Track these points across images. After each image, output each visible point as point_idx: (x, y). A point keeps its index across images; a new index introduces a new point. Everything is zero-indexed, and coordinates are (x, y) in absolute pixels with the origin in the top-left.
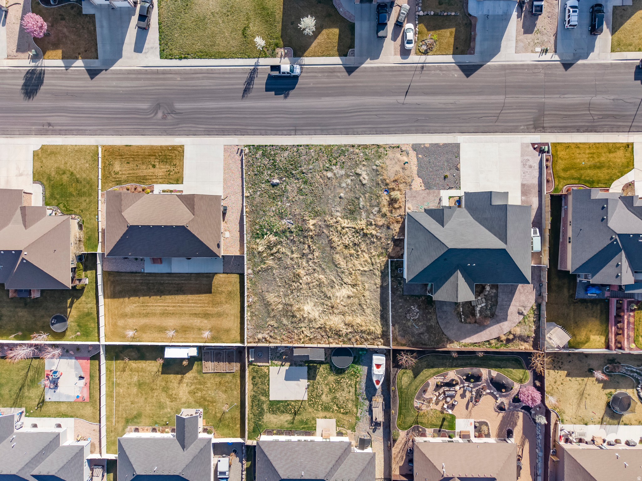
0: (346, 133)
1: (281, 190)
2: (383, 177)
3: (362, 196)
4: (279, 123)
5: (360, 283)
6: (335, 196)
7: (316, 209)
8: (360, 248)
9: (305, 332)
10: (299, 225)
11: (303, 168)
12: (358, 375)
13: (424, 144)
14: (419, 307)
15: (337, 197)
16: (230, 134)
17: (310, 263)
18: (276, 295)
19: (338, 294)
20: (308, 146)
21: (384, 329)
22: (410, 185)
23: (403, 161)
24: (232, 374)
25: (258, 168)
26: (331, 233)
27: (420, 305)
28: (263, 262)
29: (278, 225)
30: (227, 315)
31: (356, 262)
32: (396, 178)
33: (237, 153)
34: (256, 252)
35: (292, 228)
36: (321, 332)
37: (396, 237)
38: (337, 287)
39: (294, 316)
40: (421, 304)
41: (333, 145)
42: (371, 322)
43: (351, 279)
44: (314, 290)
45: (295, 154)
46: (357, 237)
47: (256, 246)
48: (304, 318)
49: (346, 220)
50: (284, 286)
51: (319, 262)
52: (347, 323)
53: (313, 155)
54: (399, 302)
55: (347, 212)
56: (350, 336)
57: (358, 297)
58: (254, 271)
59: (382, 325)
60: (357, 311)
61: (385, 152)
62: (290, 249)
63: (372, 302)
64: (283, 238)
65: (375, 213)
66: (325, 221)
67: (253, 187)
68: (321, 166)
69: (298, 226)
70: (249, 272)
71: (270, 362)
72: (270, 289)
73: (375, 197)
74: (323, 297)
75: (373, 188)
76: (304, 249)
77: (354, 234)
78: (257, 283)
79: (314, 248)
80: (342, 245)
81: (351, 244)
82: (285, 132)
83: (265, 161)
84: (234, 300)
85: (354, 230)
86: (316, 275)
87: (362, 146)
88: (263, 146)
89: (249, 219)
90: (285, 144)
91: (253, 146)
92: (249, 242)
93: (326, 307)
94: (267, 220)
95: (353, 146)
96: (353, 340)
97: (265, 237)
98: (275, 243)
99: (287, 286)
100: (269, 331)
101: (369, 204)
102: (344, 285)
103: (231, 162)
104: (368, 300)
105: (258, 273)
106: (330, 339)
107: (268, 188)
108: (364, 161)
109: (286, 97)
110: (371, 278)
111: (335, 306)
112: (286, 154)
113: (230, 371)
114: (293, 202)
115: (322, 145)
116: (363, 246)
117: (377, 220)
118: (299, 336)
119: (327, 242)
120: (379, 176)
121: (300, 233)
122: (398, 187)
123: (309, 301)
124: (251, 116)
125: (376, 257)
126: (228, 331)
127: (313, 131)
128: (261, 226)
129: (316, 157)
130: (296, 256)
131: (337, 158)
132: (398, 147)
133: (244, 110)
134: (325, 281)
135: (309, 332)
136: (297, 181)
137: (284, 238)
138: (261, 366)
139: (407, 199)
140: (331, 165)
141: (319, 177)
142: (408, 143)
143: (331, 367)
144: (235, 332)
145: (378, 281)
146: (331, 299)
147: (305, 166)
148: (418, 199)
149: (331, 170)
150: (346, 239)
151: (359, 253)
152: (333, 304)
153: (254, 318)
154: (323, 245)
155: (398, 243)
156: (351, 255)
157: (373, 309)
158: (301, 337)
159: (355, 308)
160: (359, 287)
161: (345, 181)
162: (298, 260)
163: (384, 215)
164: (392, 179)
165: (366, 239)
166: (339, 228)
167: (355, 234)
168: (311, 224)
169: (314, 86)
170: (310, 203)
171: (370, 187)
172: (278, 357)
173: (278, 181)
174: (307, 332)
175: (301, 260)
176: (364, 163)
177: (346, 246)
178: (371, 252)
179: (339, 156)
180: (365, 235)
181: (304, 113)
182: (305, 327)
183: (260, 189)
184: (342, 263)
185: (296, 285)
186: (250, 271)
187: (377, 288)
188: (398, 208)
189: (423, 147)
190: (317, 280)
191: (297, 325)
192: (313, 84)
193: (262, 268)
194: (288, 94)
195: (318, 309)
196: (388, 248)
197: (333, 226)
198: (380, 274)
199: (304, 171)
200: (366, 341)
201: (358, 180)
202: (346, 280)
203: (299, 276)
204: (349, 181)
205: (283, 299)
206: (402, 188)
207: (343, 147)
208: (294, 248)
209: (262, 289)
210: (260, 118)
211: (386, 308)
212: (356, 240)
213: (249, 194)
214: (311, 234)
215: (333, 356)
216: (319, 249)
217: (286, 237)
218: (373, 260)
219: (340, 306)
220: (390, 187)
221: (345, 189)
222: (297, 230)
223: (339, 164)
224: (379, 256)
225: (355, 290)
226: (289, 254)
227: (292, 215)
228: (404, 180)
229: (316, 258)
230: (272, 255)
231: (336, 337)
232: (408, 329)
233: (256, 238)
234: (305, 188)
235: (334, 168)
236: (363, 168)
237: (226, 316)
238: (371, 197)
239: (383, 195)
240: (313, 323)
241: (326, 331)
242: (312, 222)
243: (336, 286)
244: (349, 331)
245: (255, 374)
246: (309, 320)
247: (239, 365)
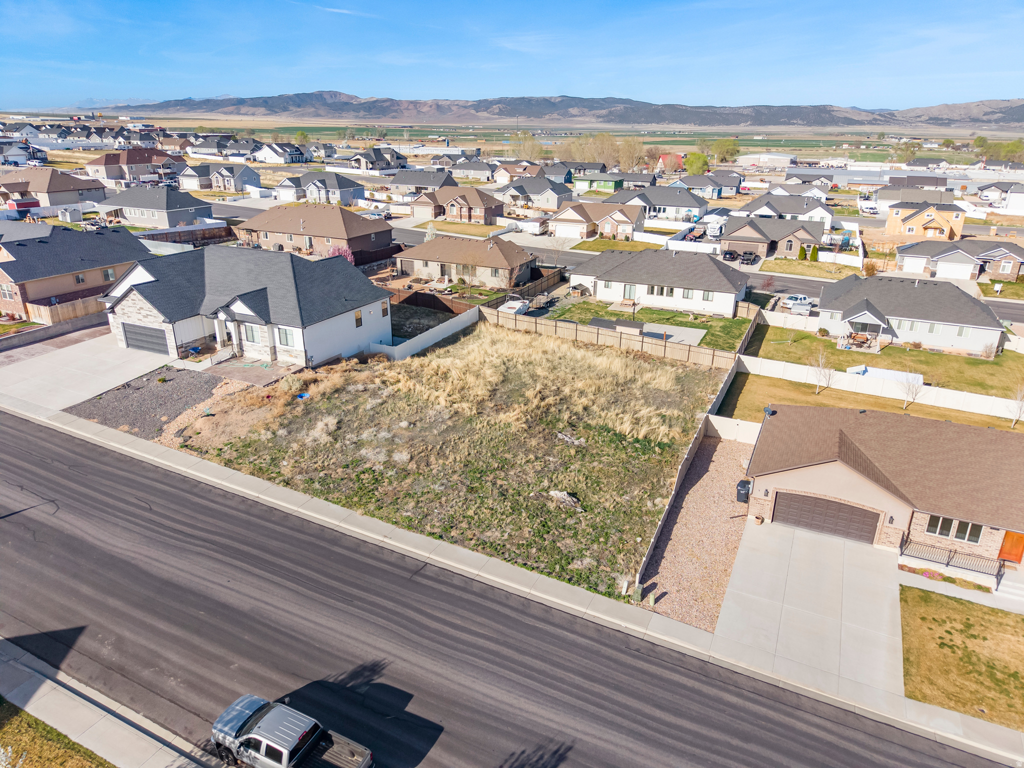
13: (127, 432)
20: (410, 527)
33: (664, 595)
41: (334, 502)
61: (226, 448)
88: (560, 578)
90: (477, 555)
91: (594, 590)
95: (286, 483)
109: (375, 668)
115: (367, 513)
124: (560, 673)
132: (186, 446)
142: (155, 445)
169: (230, 656)
179: (342, 479)
181: (349, 599)
189: (136, 429)
192: (228, 664)
194: (355, 675)
207: (314, 491)
223: (359, 469)
235: (379, 467)
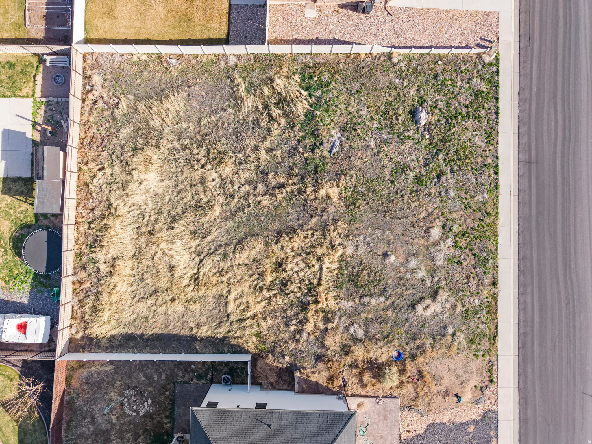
0: (521, 269)
1: (403, 127)
2: (430, 350)
3: (389, 303)
4: (545, 127)
5: (201, 293)
6: (388, 243)
7: (361, 202)
8: (275, 295)
9: (101, 174)
10: (329, 165)
11: (449, 176)
12: (11, 283)
13: (497, 437)
14: (148, 416)
15: (386, 248)
16: (522, 25)
17: (247, 187)
18: (181, 113)
19: (178, 245)
20: (497, 187)
21: (104, 340)
22: (410, 408)
23: (463, 393)
24: (21, 21)
25: (449, 83)
26: (310, 233)
27: (153, 419)
28: (252, 87)
29: (329, 120)
30: (144, 13)
31: (245, 286)
32: (427, 378)
33: (481, 39)
34: (272, 73)
35: (322, 151)
36: (102, 207)
37: (297, 374)
38: (194, 244)
39: (135, 150)
40: (155, 421)
41: (497, 242)
42: (119, 313)
43: (211, 274)
44: (190, 195)
45: (479, 160)
46: (300, 288)
47: (285, 74)
48: (129, 173)
49: (336, 265)
50: (199, 132)
51: (249, 205)
52: (118, 263)
53: (477, 198)
54: (161, 373)
55: (354, 268)
56: (91, 268)
57: (171, 288)
58: (233, 69)
59: (113, 337)
60: (142, 285)
61: (480, 353)
62: (278, 145)
63: (161, 317)
64: (300, 130)
65: (352, 331)
66: (336, 221)
67: (411, 70)
68: (454, 215)
69: (327, 164)
70: (230, 57)
71: (43, 99)
72: (193, 101)
73: (387, 330)
74: (173, 213)
75: (406, 326)
76: (276, 174)
77: (307, 282)
78: (207, 74)
79: (279, 197)
80: (283, 256)
81: (284, 275)
82: (524, 140)
83: (463, 96)
84: (173, 27)
85: (315, 282)
86: (221, 199)
87: (493, 303)
88: (497, 92)
89: (342, 61)
90: (500, 138)
91: (498, 72)
92: (294, 58)
93: (152, 218)
94: (341, 98)
95: (494, 284)
96: (82, 275)
97: (305, 93)
98: (290, 112)
99: (199, 138)
100: (106, 98)
101: (371, 316)
102: (197, 259)
103: (464, 25)
104: (164, 308)
105: (229, 77)
106: (86, 226)
107: (409, 101)
108: (463, 306)
110: (213, 317)
111: (154, 239)
112: (480, 141)
113: (27, 17)
114: (378, 153)
115: (497, 218)
116: (280, 302)
117: (335, 334)
118: (94, 160)
119: (290, 224)
120: (431, 340)
121: (311, 167)
122: (408, 382)
123: (167, 182)
125: (256, 329)
126: (110, 14)
127: (527, 199)
128: (327, 85)
129: (472, 204)
130: (262, 159)
131: (470, 250)
132: (491, 381)
133: (572, 55)
134: (208, 217)
135: (102, 181)
136: (422, 162)
137: (301, 134)
138: (34, 81)
139: (382, 401)
140: (456, 236)
141: (430, 210)
142: (499, 403)
143: (29, 226)
144: (107, 28)
145: (205, 332)
146: (168, 229)
147: (453, 181)
148: (380, 425)
149: (445, 236)
150: (297, 264)
151: (266, 294)
152: (158, 235)
153: (135, 69)
154: (284, 216)
155: (285, 378)
156: (261, 275)
157: (146, 319)
158: (91, 165)
159: (149, 280)
160: (193, 290)
161: (422, 266)
162: (253, 162)
163: (346, 351)
164: (425, 369)
165: (296, 309)
166: (319, 251)
167: (306, 285)
168: (330, 191)
170: (375, 190)
171: (407, 320)
172: (52, 116)
173: (423, 122)
174: (101, 178)
175: (253, 168)
176: (459, 307)
177: (280, 265)
178: (268, 318)
179: (474, 255)
180: (304, 307)
182: (112, 175)
183: (405, 84)
184: (245, 255)
185: (200, 156)
186: (233, 61)
187: (191, 329)
188: (361, 381)
189: (491, 434)
190: (209, 201)
191: (117, 157)
193: (238, 85)
195: (149, 202)
196: (274, 356)
197: (325, 238)
198: (219, 336)
199: (443, 179)
200: (80, 301)
201: (424, 295)
202: (208, 263)
203: (221, 162)
204: (422, 274)
205: (171, 128)
206: (405, 390)
207: (494, 263)
208: (279, 153)
209: (195, 84)
210: (556, 88)
211: (147, 346)
212: (292, 287)
213: (395, 60)
214: (309, 190)
215: (48, 231)
216: (277, 207)
217: (303, 138)
218: (249, 322)
219: (152, 249)
220: (408, 364)
221: (404, 265)
222: (317, 160)
223: (458, 253)
224: (258, 334)
225: (186, 282)
226: (267, 143)
227: (349, 151)
228: (421, 394)
229: (258, 199)
230: (266, 107)
231: (90, 239)
232: (103, 391)
233: (302, 74)
234: (407, 179)
235: (450, 242)
236: (448, 305)
237: (141, 10)
238: (387, 323)
239: (391, 349)
240: (121, 192)
241: (102, 217)
242: (334, 192)
243: (197, 242)
244: (101, 267)
245: (18, 68)
246: (127, 181)
247: (41, 35)
